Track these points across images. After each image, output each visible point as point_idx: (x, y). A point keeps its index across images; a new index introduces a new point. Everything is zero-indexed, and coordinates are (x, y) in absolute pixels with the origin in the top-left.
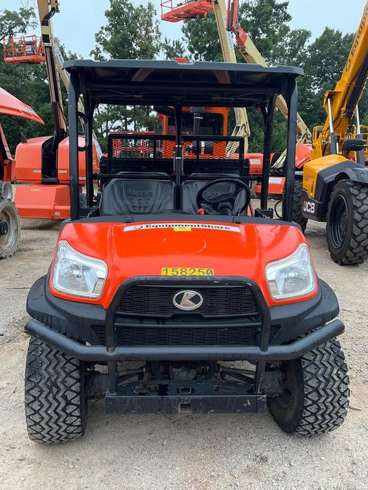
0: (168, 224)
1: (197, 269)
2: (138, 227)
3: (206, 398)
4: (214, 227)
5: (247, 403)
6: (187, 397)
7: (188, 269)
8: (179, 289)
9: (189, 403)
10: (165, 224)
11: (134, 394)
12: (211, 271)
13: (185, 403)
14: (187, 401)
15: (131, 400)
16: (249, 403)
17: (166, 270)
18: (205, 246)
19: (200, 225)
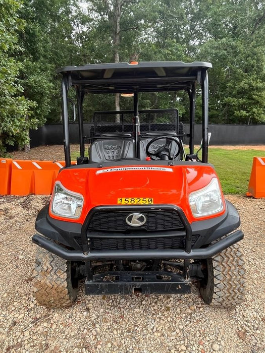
0: (125, 168)
1: (142, 199)
2: (105, 171)
3: (151, 284)
4: (155, 169)
5: (178, 287)
6: (138, 283)
7: (135, 199)
8: (130, 213)
9: (139, 287)
10: (123, 168)
11: (104, 282)
12: (151, 200)
13: (137, 287)
14: (138, 286)
15: (101, 285)
16: (180, 287)
17: (121, 200)
18: (148, 183)
19: (146, 168)
